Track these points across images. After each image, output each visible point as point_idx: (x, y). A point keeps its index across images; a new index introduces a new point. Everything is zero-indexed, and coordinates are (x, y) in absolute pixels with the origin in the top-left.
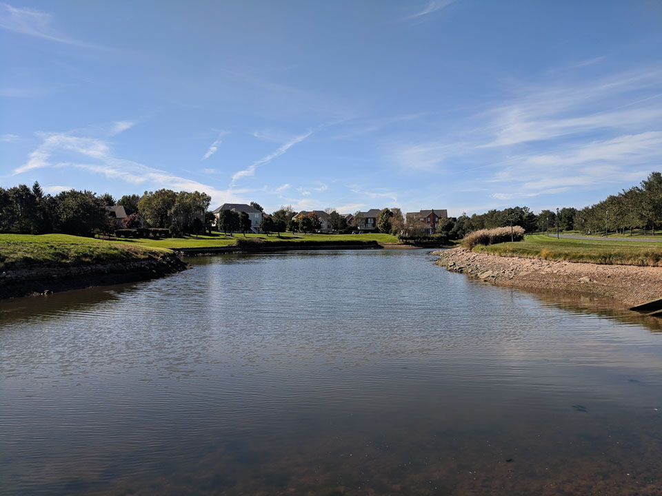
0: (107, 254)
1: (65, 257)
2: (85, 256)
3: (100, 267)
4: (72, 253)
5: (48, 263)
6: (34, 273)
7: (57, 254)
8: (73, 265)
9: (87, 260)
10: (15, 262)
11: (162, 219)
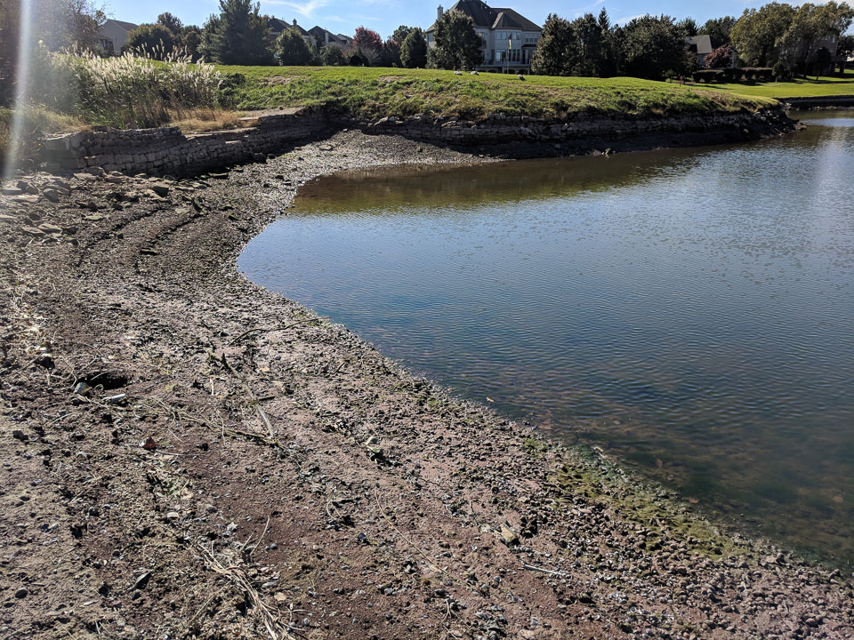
0: (684, 104)
1: (632, 107)
2: (656, 105)
3: (673, 121)
4: (641, 102)
5: (613, 114)
6: (596, 126)
7: (623, 103)
8: (641, 118)
9: (659, 111)
10: (579, 112)
11: (764, 53)
